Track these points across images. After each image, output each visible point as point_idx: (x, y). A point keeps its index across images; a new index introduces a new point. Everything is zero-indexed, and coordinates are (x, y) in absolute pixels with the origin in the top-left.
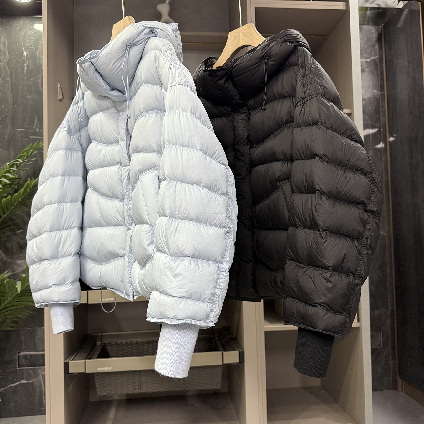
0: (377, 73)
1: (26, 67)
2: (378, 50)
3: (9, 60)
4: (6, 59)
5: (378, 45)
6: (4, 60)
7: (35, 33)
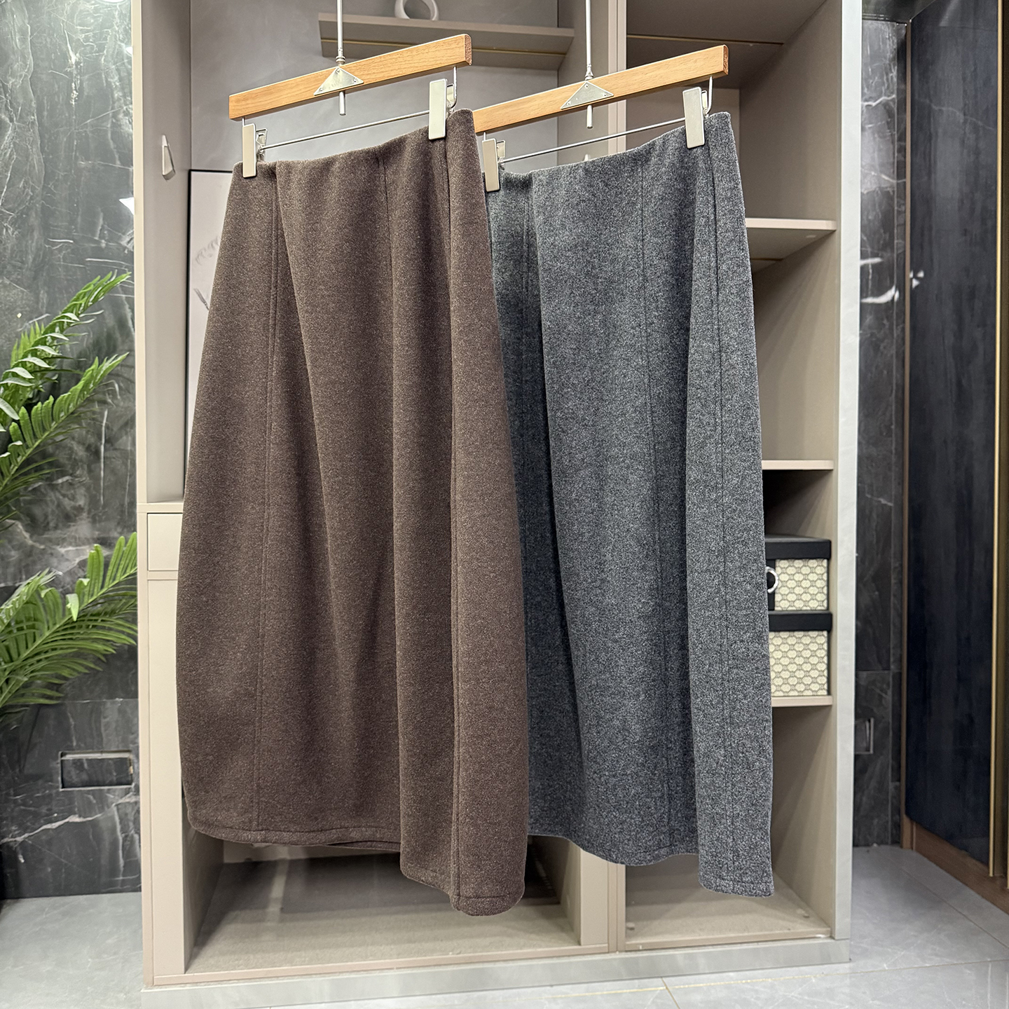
0: (892, 135)
1: (75, 92)
2: (895, 80)
3: (35, 72)
4: (26, 70)
5: (896, 67)
6: (24, 73)
7: (96, 10)
